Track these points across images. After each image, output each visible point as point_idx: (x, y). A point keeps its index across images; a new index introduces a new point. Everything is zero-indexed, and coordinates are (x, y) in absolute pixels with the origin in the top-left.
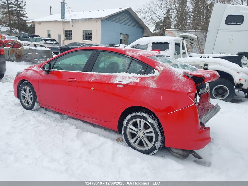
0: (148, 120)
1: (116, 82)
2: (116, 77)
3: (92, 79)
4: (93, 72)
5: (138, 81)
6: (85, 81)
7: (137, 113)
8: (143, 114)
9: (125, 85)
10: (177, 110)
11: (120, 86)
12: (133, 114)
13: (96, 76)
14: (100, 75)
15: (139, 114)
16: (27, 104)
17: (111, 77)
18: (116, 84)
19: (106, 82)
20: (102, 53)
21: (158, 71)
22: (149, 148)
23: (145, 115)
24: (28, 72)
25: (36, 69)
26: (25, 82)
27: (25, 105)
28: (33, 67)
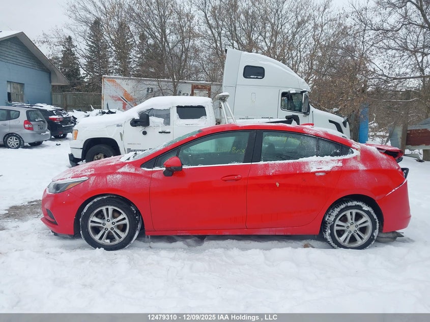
0: (363, 209)
1: (314, 170)
2: (307, 163)
3: (271, 172)
4: (264, 161)
5: (340, 164)
6: (258, 175)
7: (347, 203)
8: (355, 203)
9: (327, 173)
10: (394, 190)
11: (321, 174)
12: (342, 207)
13: (273, 166)
14: (280, 164)
15: (350, 204)
16: (108, 241)
17: (300, 164)
18: (314, 173)
19: (298, 172)
20: (265, 133)
21: (357, 150)
22: (364, 241)
23: (358, 204)
24: (109, 177)
25: (133, 170)
26: (101, 198)
27: (104, 243)
28: (119, 168)
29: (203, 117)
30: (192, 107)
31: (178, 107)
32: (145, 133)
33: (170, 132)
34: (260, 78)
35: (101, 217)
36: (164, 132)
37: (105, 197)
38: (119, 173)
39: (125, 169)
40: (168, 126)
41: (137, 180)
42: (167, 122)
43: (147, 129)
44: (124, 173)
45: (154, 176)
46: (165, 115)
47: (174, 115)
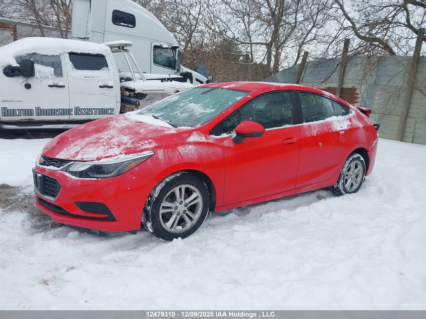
0: (361, 159)
1: (338, 128)
11: (342, 132)
12: (351, 159)
15: (354, 156)
19: (331, 131)
24: (181, 149)
25: (203, 139)
26: (174, 176)
27: (176, 231)
28: (187, 138)
29: (105, 68)
30: (89, 55)
31: (71, 54)
32: (28, 86)
33: (64, 87)
34: (131, 27)
35: (170, 200)
36: (57, 86)
37: (178, 175)
38: (190, 143)
39: (194, 138)
40: (60, 78)
41: (211, 150)
42: (59, 72)
43: (31, 81)
44: (196, 143)
45: (226, 144)
46: (55, 63)
47: (67, 64)
